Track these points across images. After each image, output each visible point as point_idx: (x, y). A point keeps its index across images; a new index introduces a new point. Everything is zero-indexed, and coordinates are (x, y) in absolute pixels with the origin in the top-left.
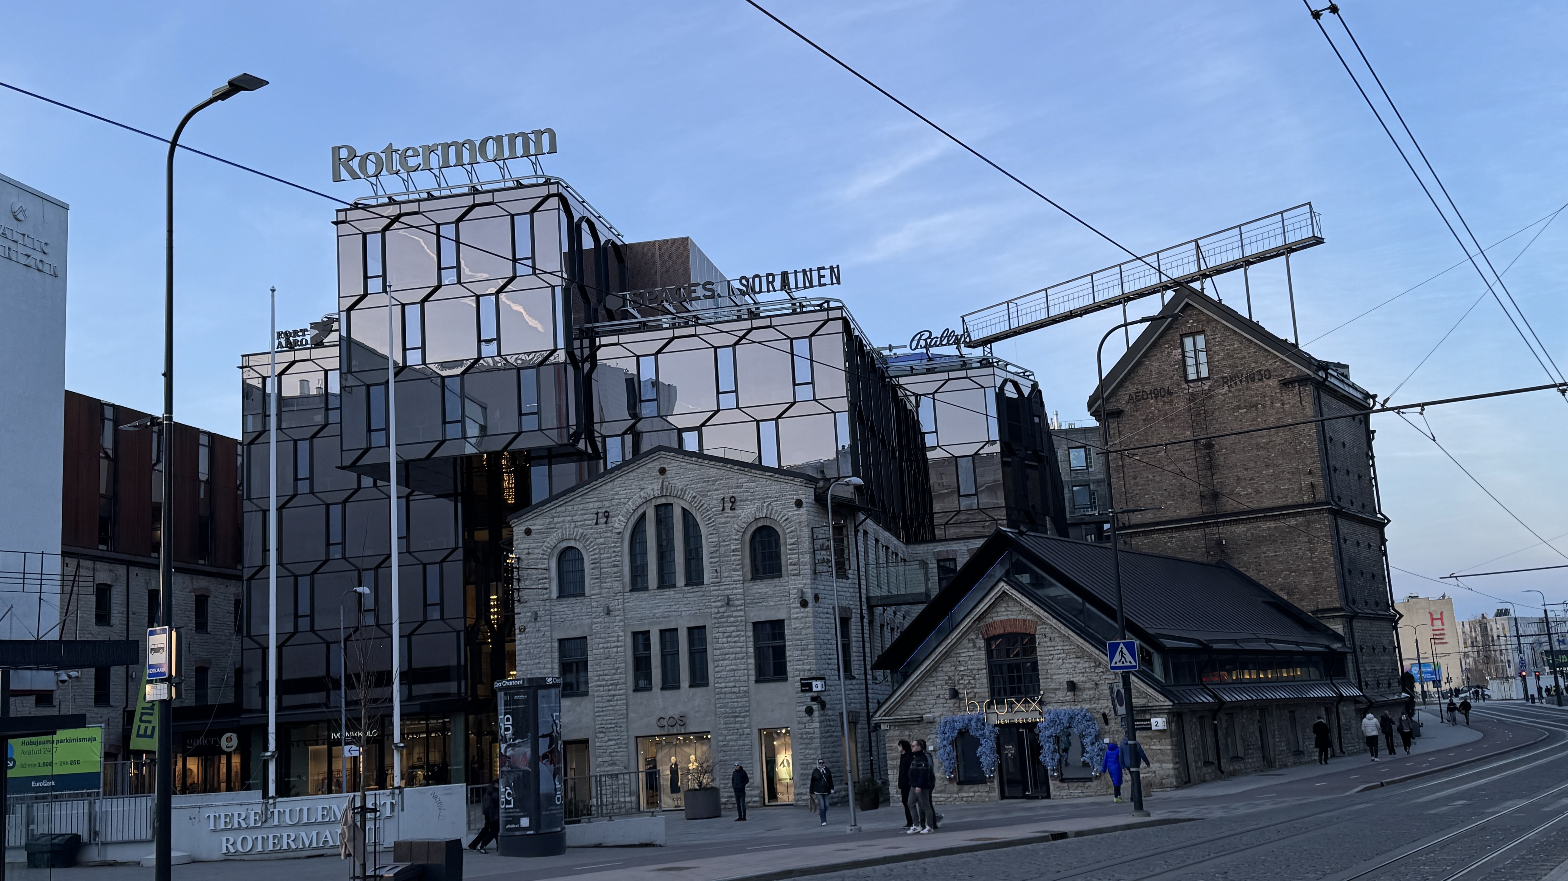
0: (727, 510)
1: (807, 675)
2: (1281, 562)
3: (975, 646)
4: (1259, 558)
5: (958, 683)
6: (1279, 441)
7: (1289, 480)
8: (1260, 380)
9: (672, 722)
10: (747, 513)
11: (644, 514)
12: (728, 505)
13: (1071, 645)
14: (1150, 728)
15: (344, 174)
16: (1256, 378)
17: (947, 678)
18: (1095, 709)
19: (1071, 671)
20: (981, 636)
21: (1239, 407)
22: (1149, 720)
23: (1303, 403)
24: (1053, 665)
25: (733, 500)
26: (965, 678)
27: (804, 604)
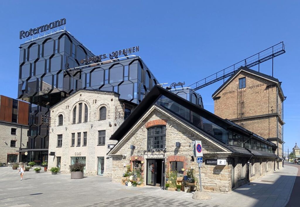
0: (94, 103)
1: (110, 144)
2: (260, 128)
3: (142, 131)
4: (253, 127)
5: (136, 144)
6: (264, 100)
7: (266, 109)
8: (261, 86)
9: (78, 154)
10: (99, 103)
11: (76, 106)
12: (95, 102)
13: (181, 128)
14: (217, 164)
15: (22, 37)
16: (259, 86)
17: (132, 142)
18: (189, 154)
19: (179, 138)
20: (145, 127)
21: (253, 93)
22: (216, 160)
23: (273, 90)
24: (172, 136)
25: (96, 100)
26: (138, 142)
27: (110, 126)
